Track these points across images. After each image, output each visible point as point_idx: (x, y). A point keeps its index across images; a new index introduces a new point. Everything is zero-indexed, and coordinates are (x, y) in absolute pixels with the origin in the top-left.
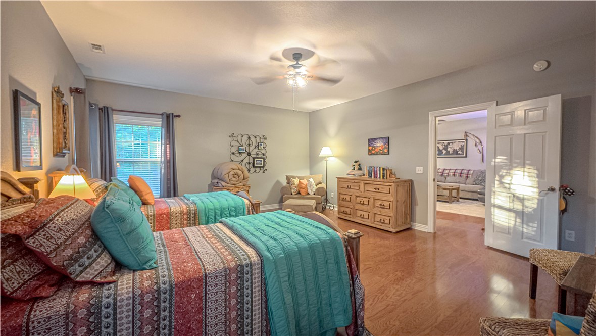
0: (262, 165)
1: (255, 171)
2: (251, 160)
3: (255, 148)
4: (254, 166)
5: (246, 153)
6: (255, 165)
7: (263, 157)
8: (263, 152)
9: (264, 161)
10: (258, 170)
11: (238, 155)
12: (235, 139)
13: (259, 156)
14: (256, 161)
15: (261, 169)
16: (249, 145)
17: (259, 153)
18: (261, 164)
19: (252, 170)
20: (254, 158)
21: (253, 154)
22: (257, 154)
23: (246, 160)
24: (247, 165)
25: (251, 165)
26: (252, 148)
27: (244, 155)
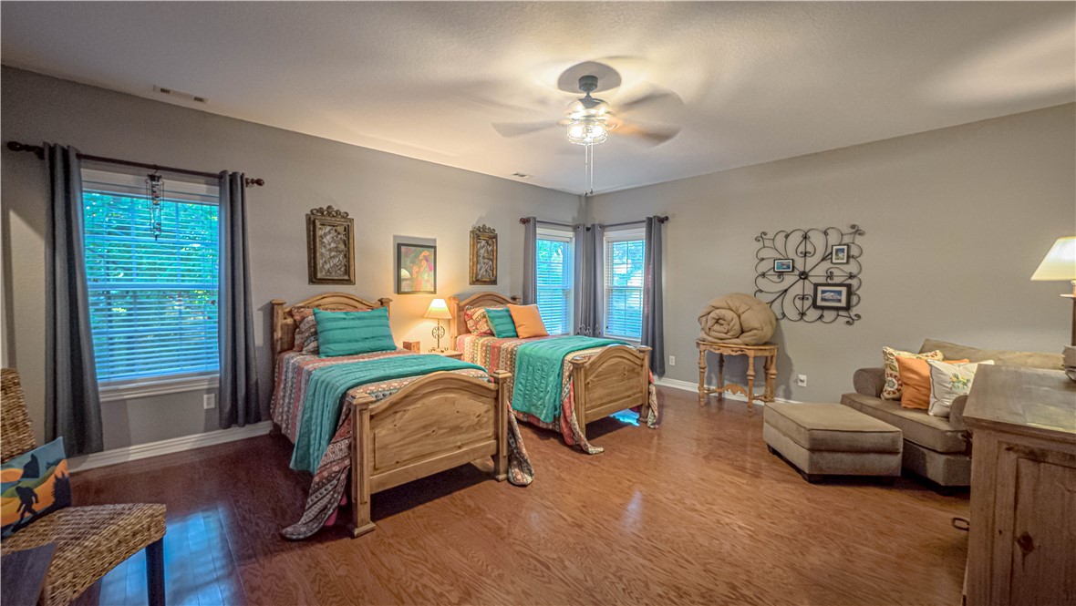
0: (843, 304)
1: (821, 317)
2: (809, 291)
3: (823, 259)
4: (814, 305)
5: (797, 272)
6: (819, 303)
7: (849, 282)
8: (852, 268)
9: (850, 294)
10: (829, 315)
11: (775, 278)
12: (768, 243)
13: (836, 280)
14: (823, 292)
15: (841, 313)
16: (805, 254)
17: (836, 272)
18: (840, 301)
19: (812, 314)
20: (816, 286)
21: (818, 274)
22: (831, 276)
23: (797, 290)
24: (798, 303)
25: (808, 303)
26: (811, 261)
27: (790, 279)
